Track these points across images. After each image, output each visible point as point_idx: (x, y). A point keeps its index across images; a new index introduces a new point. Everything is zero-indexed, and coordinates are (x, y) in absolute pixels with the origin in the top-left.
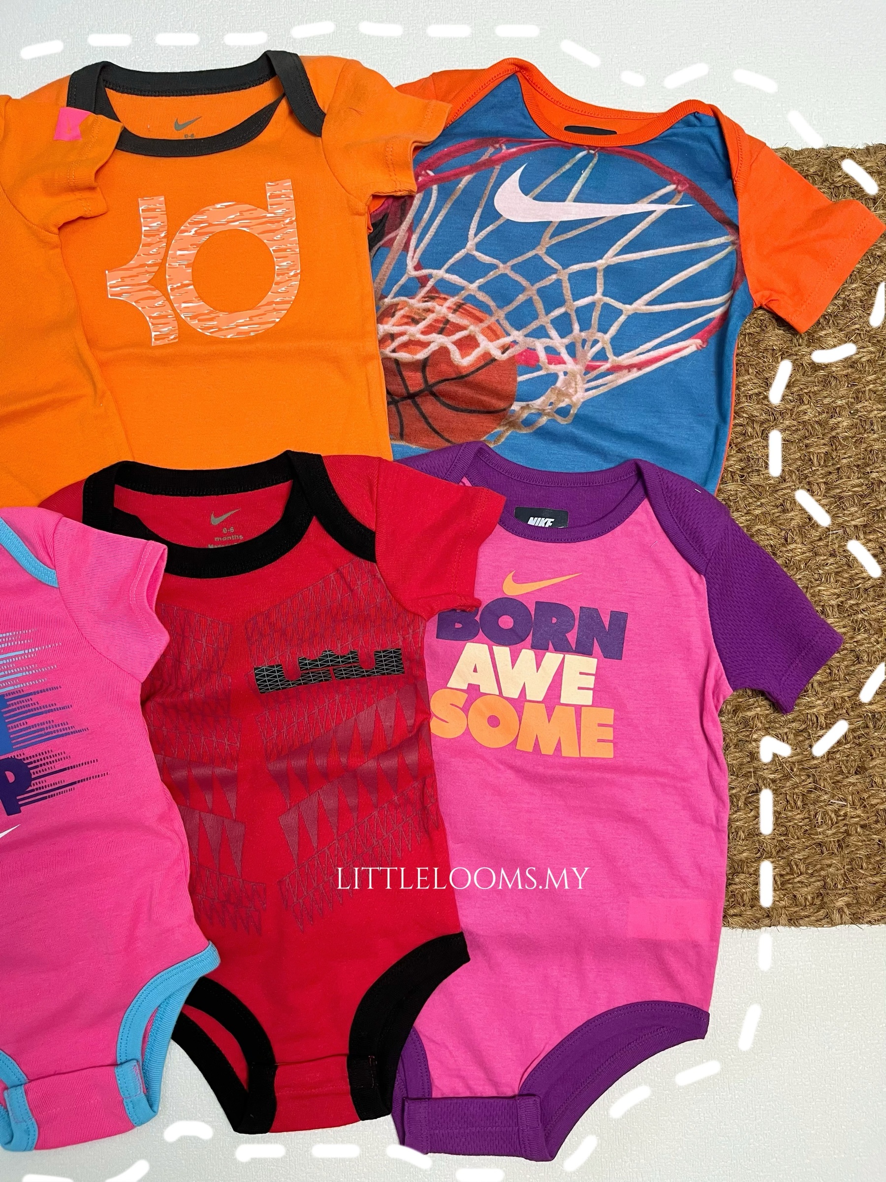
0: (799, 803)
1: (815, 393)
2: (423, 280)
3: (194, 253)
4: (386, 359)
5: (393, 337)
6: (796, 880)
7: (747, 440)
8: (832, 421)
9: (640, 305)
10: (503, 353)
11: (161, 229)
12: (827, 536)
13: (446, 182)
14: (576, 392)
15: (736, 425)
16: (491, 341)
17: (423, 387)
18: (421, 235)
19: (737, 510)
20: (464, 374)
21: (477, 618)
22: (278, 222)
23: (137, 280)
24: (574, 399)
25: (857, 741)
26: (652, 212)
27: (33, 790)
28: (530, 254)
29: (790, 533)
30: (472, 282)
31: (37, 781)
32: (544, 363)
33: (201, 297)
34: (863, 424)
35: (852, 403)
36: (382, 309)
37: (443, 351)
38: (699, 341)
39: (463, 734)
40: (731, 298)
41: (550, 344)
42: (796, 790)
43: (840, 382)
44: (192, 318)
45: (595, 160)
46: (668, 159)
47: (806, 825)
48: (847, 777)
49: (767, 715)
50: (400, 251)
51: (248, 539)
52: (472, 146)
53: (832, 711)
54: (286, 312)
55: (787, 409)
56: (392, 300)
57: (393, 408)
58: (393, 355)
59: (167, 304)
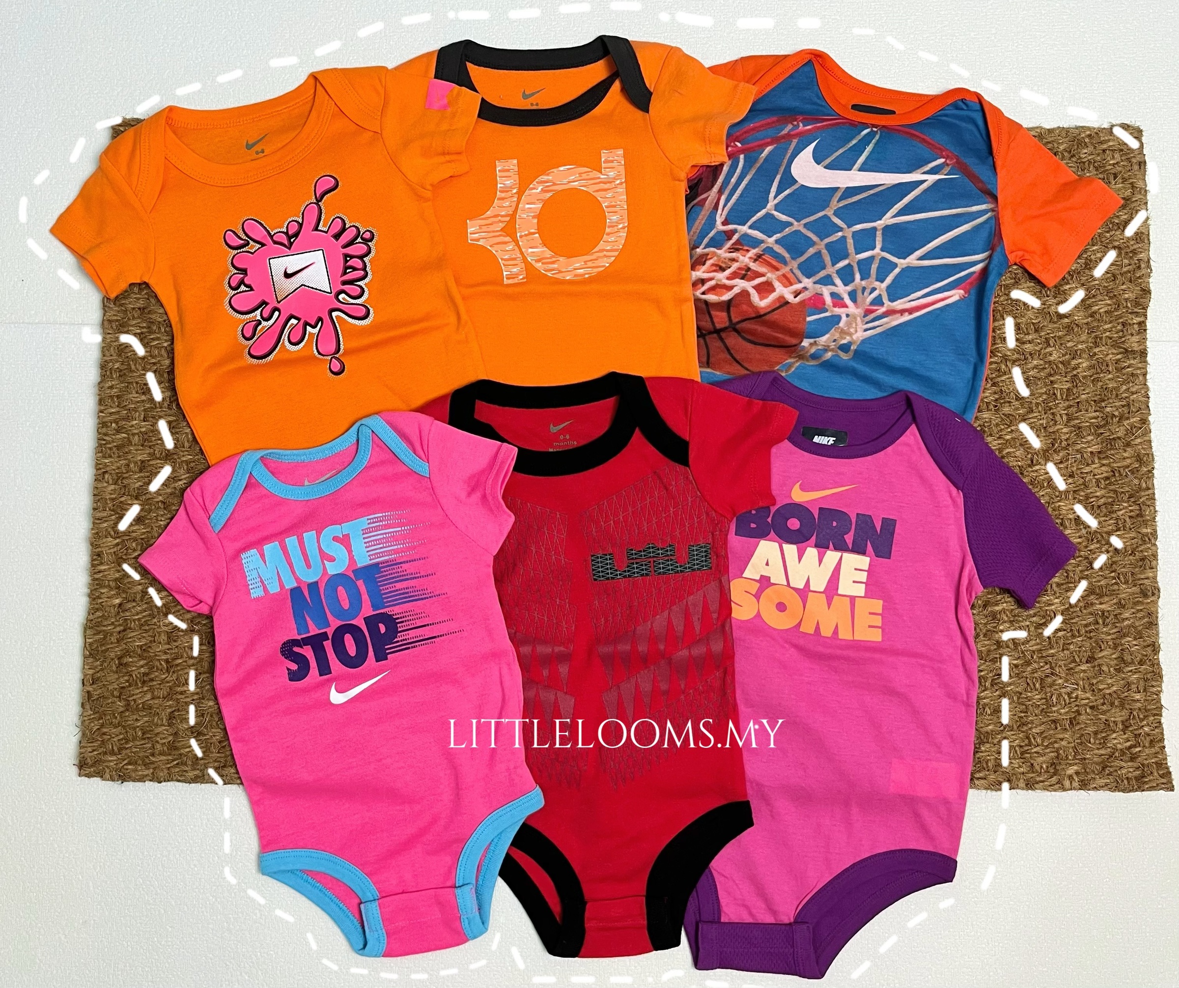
0: (1038, 685)
1: (1060, 338)
2: (729, 234)
3: (538, 207)
4: (697, 300)
5: (703, 281)
6: (1033, 751)
7: (1001, 376)
8: (1074, 362)
9: (912, 260)
10: (795, 297)
11: (513, 187)
12: (1067, 460)
13: (751, 152)
14: (856, 331)
15: (991, 363)
16: (786, 287)
17: (727, 324)
18: (728, 195)
19: (991, 435)
20: (762, 313)
21: (769, 520)
22: (610, 182)
23: (492, 228)
24: (854, 337)
25: (1088, 635)
26: (925, 181)
27: (398, 642)
28: (821, 214)
29: (1035, 456)
30: (770, 237)
31: (402, 634)
32: (829, 306)
33: (545, 244)
34: (1099, 366)
35: (1091, 348)
36: (694, 258)
37: (744, 294)
38: (962, 292)
39: (755, 616)
40: (990, 257)
41: (835, 291)
42: (1036, 675)
43: (1081, 329)
44: (538, 261)
45: (877, 137)
46: (938, 136)
47: (1043, 705)
48: (1079, 665)
49: (1012, 610)
50: (711, 209)
51: (580, 445)
52: (773, 122)
53: (1068, 608)
54: (614, 258)
55: (1036, 350)
56: (703, 250)
57: (702, 341)
58: (704, 297)
59: (516, 248)
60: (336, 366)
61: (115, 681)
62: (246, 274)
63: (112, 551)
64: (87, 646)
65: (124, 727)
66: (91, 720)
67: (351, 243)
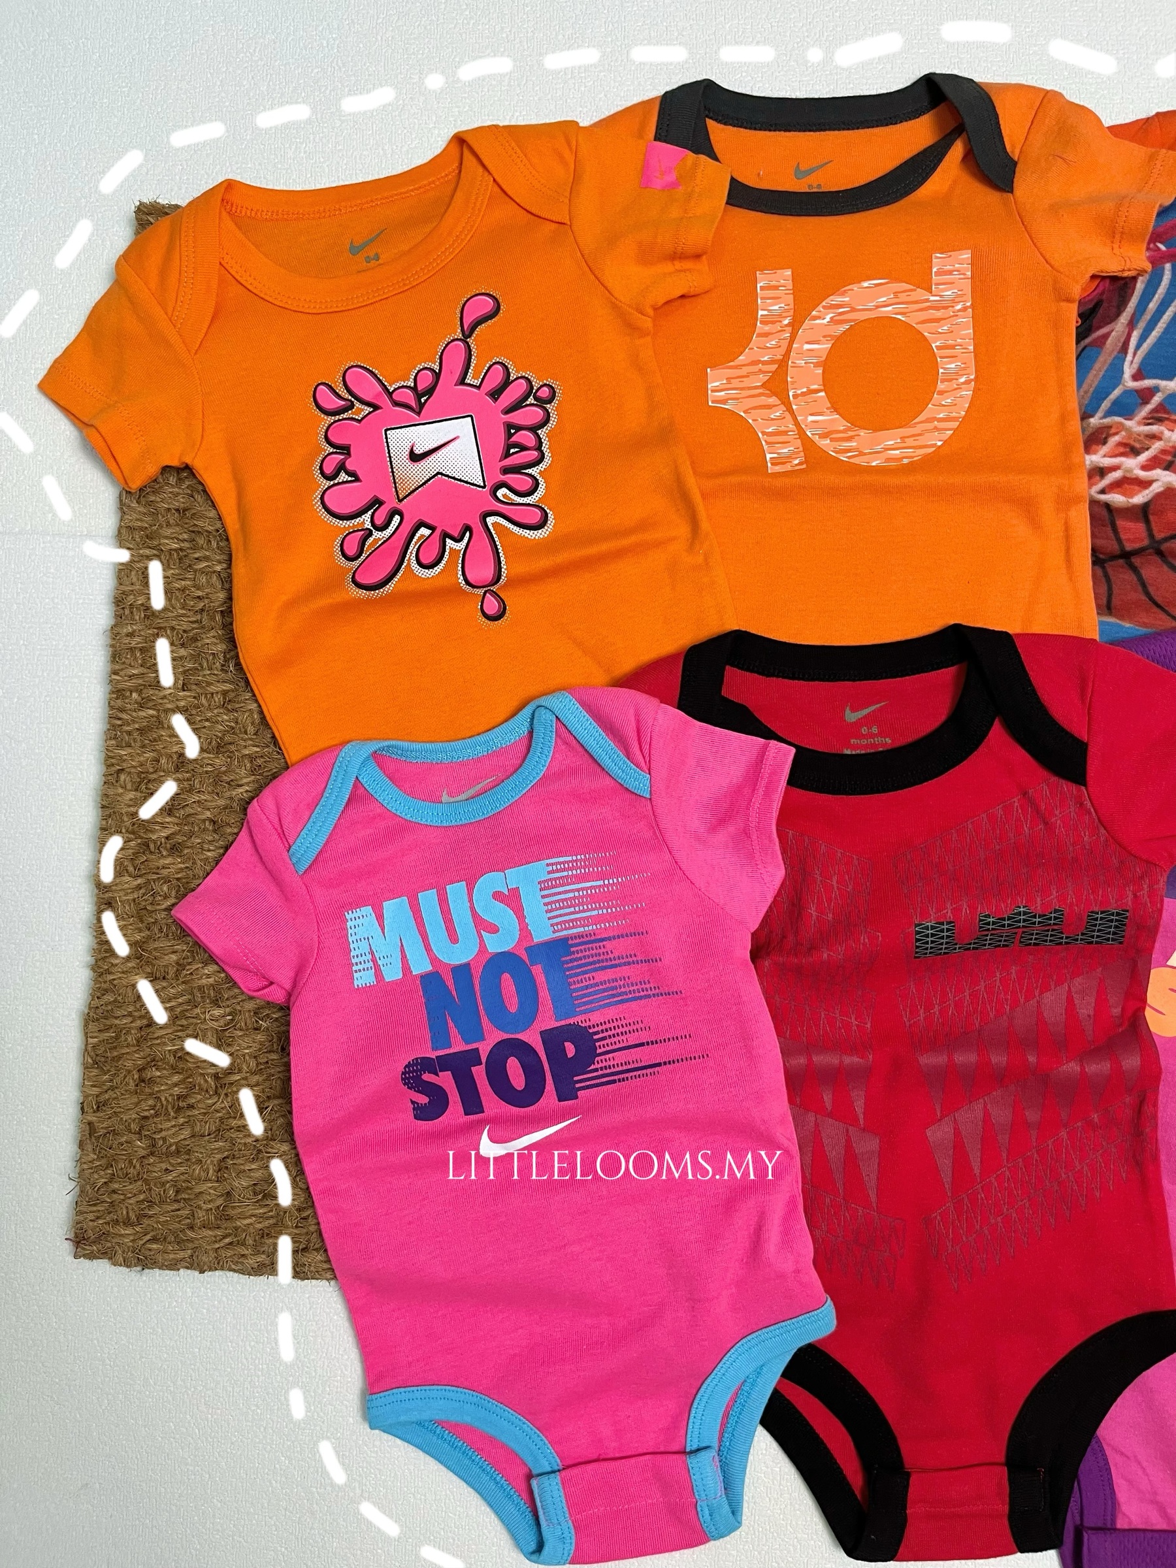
2: (1145, 395)
3: (827, 348)
4: (1093, 503)
5: (1101, 472)
11: (784, 314)
17: (1146, 542)
18: (1144, 331)
22: (946, 308)
23: (747, 382)
27: (596, 1070)
31: (603, 1057)
33: (835, 409)
36: (1087, 433)
37: (1170, 493)
44: (822, 436)
50: (1115, 353)
51: (898, 744)
54: (952, 432)
56: (1101, 421)
57: (1099, 572)
58: (1103, 497)
59: (788, 416)
60: (492, 606)
61: (130, 1108)
62: (349, 454)
63: (130, 897)
64: (89, 1049)
65: (146, 1182)
66: (96, 1169)
67: (517, 406)
